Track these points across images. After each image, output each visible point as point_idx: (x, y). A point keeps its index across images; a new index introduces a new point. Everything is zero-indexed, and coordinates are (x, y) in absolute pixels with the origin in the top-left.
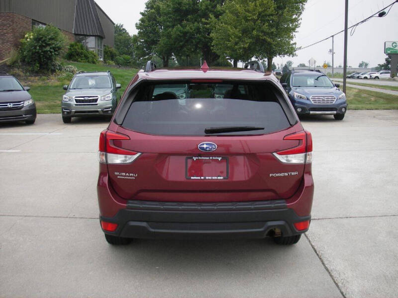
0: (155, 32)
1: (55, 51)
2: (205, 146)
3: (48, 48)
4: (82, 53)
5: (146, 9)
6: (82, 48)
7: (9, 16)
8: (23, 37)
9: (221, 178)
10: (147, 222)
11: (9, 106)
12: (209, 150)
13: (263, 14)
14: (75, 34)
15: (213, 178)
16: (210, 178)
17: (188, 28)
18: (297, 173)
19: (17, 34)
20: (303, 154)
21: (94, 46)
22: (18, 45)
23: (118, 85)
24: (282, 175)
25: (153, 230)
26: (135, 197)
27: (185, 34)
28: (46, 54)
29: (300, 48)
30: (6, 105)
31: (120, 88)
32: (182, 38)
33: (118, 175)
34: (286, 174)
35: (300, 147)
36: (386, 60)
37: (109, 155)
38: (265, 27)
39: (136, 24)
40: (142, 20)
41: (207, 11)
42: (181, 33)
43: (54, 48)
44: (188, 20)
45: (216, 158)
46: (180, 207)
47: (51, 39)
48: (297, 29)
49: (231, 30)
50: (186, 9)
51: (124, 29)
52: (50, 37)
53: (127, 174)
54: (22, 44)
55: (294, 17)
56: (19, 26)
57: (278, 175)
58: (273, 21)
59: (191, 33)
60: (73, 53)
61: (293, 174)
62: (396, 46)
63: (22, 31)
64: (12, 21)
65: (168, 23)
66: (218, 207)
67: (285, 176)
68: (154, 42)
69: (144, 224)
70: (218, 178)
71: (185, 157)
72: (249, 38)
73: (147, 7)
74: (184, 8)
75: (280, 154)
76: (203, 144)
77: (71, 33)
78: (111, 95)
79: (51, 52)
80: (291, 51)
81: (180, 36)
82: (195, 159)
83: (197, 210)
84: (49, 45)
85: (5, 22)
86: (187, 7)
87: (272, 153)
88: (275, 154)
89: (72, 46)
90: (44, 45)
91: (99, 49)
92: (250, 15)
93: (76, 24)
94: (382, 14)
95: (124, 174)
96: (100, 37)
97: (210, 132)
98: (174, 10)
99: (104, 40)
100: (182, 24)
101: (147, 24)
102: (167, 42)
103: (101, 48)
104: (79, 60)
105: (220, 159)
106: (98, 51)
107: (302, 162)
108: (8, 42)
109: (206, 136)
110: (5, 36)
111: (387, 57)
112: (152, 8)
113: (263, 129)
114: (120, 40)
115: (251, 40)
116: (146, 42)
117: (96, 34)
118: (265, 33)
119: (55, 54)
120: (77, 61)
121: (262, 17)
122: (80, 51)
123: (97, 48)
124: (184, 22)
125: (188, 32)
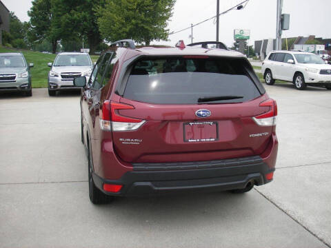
0: (45, 19)
2: (201, 113)
9: (213, 140)
10: (151, 181)
12: (205, 116)
13: (142, 5)
15: (207, 140)
16: (204, 140)
17: (75, 16)
18: (268, 134)
20: (272, 118)
23: (31, 64)
24: (258, 135)
25: (156, 188)
26: (137, 160)
27: (73, 21)
29: (172, 33)
31: (32, 67)
32: (70, 25)
33: (123, 141)
34: (261, 135)
35: (270, 112)
36: (235, 44)
38: (142, 16)
39: (28, 12)
40: (33, 9)
42: (70, 20)
44: (76, 10)
48: (170, 18)
49: (117, 18)
53: (132, 140)
55: (167, 8)
57: (255, 135)
58: (150, 10)
61: (266, 134)
62: (243, 33)
68: (44, 28)
69: (149, 184)
70: (211, 140)
71: (183, 123)
75: (257, 118)
76: (200, 111)
78: (27, 73)
80: (164, 36)
81: (68, 23)
82: (191, 124)
83: (195, 168)
87: (252, 117)
88: (254, 118)
92: (131, 5)
94: (240, 8)
95: (129, 140)
97: (202, 101)
101: (38, 12)
105: (211, 123)
107: (271, 124)
111: (235, 42)
113: (242, 97)
114: (12, 26)
116: (37, 28)
118: (143, 22)
121: (141, 7)
124: (73, 11)
125: (75, 19)
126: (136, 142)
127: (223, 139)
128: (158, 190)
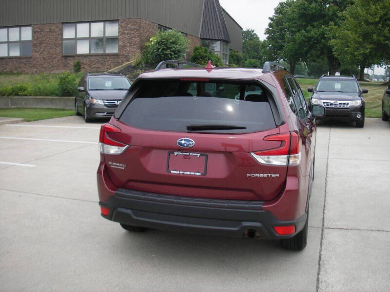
1: (175, 54)
2: (183, 142)
3: (168, 52)
4: (205, 57)
5: (275, 15)
6: (206, 51)
7: (136, 22)
8: (148, 40)
9: (199, 174)
10: (132, 209)
11: (117, 103)
12: (187, 146)
14: (201, 38)
15: (191, 173)
16: (188, 173)
17: (312, 33)
18: (278, 176)
19: (143, 38)
20: (286, 156)
21: (219, 50)
22: (143, 48)
24: (261, 175)
25: (135, 218)
26: (124, 186)
27: (310, 39)
28: (167, 56)
30: (114, 103)
32: (306, 44)
33: (111, 165)
34: (265, 175)
35: (282, 148)
37: (106, 146)
40: (270, 25)
41: (334, 16)
42: (306, 38)
43: (174, 51)
44: (313, 26)
45: (195, 154)
46: (159, 199)
47: (172, 43)
50: (312, 13)
51: (255, 34)
52: (171, 41)
53: (118, 164)
54: (147, 47)
56: (145, 31)
57: (256, 175)
59: (315, 38)
60: (198, 56)
61: (273, 175)
63: (149, 35)
64: (139, 27)
65: (293, 29)
66: (194, 202)
67: (263, 178)
69: (129, 212)
70: (196, 174)
71: (167, 152)
72: (370, 43)
73: (276, 13)
74: (311, 12)
75: (257, 154)
76: (182, 140)
77: (197, 37)
79: (171, 55)
81: (304, 41)
82: (176, 153)
83: (172, 203)
84: (170, 48)
85: (133, 27)
86: (314, 11)
87: (249, 152)
88: (253, 154)
89: (196, 49)
90: (165, 48)
91: (225, 52)
93: (202, 30)
95: (116, 164)
96: (226, 41)
97: (192, 129)
98: (299, 16)
99: (229, 44)
100: (307, 29)
101: (275, 28)
102: (292, 48)
103: (226, 52)
104: (203, 63)
105: (199, 155)
106: (224, 54)
107: (285, 164)
108: (134, 45)
109: (188, 132)
110: (133, 40)
112: (281, 13)
113: (244, 128)
114: (250, 45)
115: (372, 45)
116: (273, 47)
117: (222, 39)
119: (175, 57)
120: (201, 64)
122: (204, 54)
123: (222, 52)
124: (309, 28)
125: (312, 37)
126: (121, 166)
127: (211, 174)
128: (137, 220)
